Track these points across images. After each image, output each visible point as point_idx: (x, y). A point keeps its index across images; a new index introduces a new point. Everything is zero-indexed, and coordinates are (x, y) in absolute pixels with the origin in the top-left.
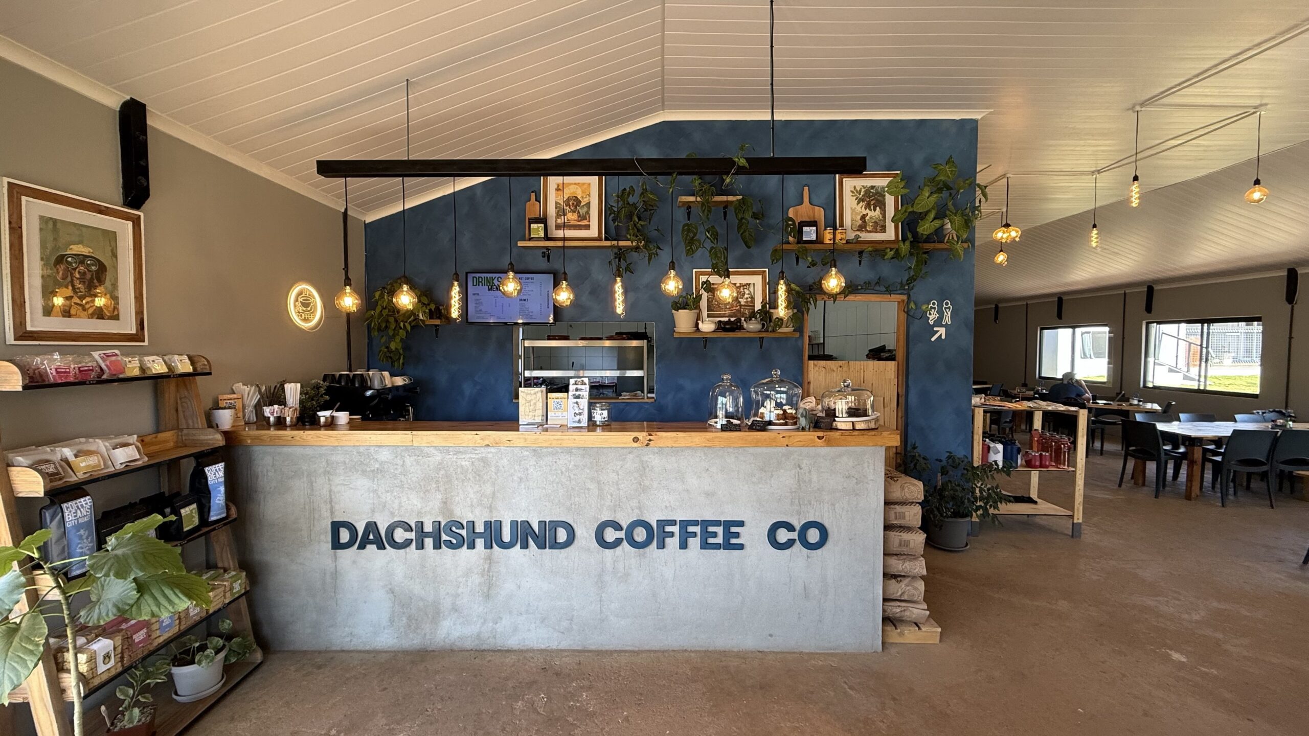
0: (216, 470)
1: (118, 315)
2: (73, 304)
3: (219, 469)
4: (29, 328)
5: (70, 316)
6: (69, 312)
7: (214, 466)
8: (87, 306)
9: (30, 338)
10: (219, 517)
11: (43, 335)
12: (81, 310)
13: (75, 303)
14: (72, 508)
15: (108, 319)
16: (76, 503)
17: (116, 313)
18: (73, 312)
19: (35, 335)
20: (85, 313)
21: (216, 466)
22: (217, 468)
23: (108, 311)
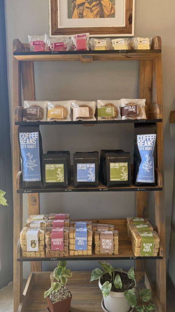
0: (146, 139)
1: (114, 13)
2: (85, 8)
3: (149, 139)
4: (59, 27)
5: (82, 17)
6: (82, 14)
7: (145, 135)
8: (93, 9)
9: (59, 33)
10: (144, 181)
11: (67, 31)
12: (90, 12)
13: (87, 8)
14: (25, 137)
15: (107, 17)
16: (28, 135)
17: (113, 12)
18: (84, 14)
19: (62, 31)
20: (92, 13)
21: (148, 135)
22: (148, 138)
23: (107, 11)
